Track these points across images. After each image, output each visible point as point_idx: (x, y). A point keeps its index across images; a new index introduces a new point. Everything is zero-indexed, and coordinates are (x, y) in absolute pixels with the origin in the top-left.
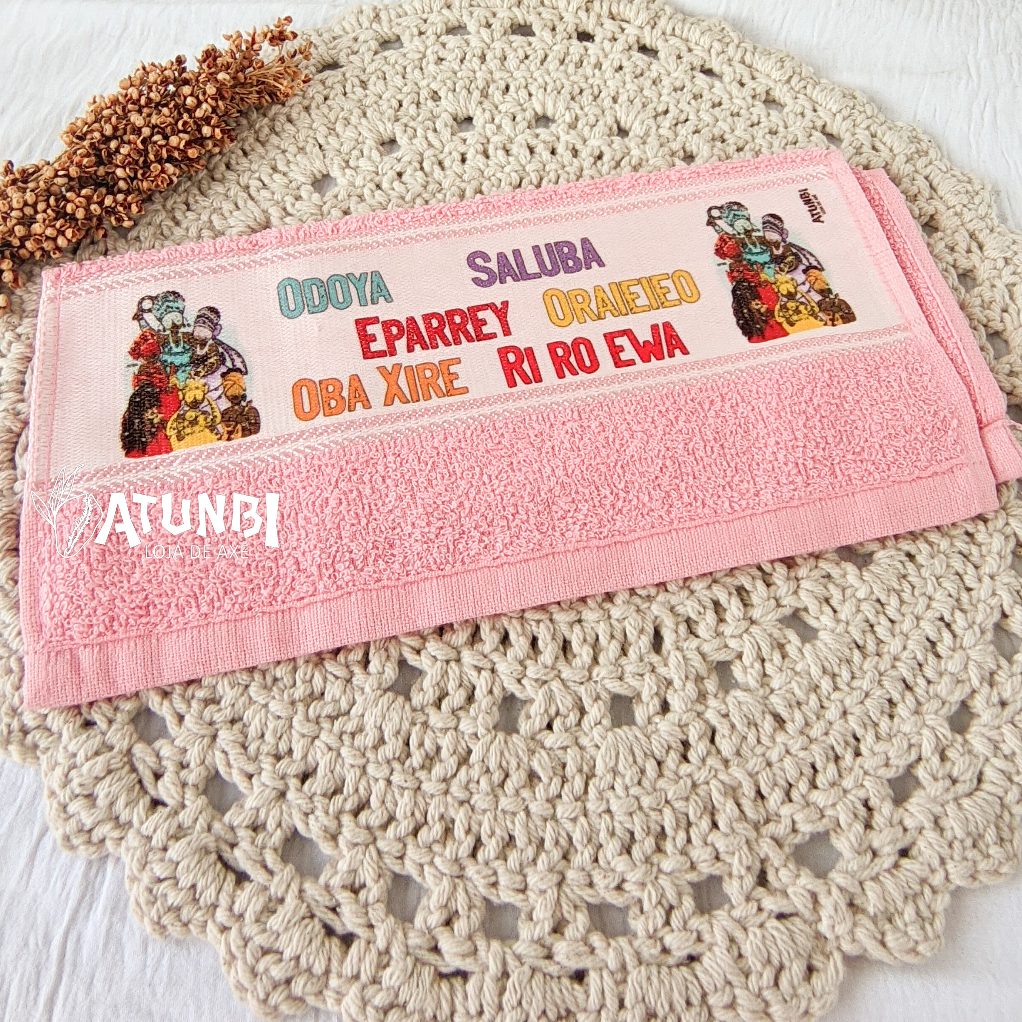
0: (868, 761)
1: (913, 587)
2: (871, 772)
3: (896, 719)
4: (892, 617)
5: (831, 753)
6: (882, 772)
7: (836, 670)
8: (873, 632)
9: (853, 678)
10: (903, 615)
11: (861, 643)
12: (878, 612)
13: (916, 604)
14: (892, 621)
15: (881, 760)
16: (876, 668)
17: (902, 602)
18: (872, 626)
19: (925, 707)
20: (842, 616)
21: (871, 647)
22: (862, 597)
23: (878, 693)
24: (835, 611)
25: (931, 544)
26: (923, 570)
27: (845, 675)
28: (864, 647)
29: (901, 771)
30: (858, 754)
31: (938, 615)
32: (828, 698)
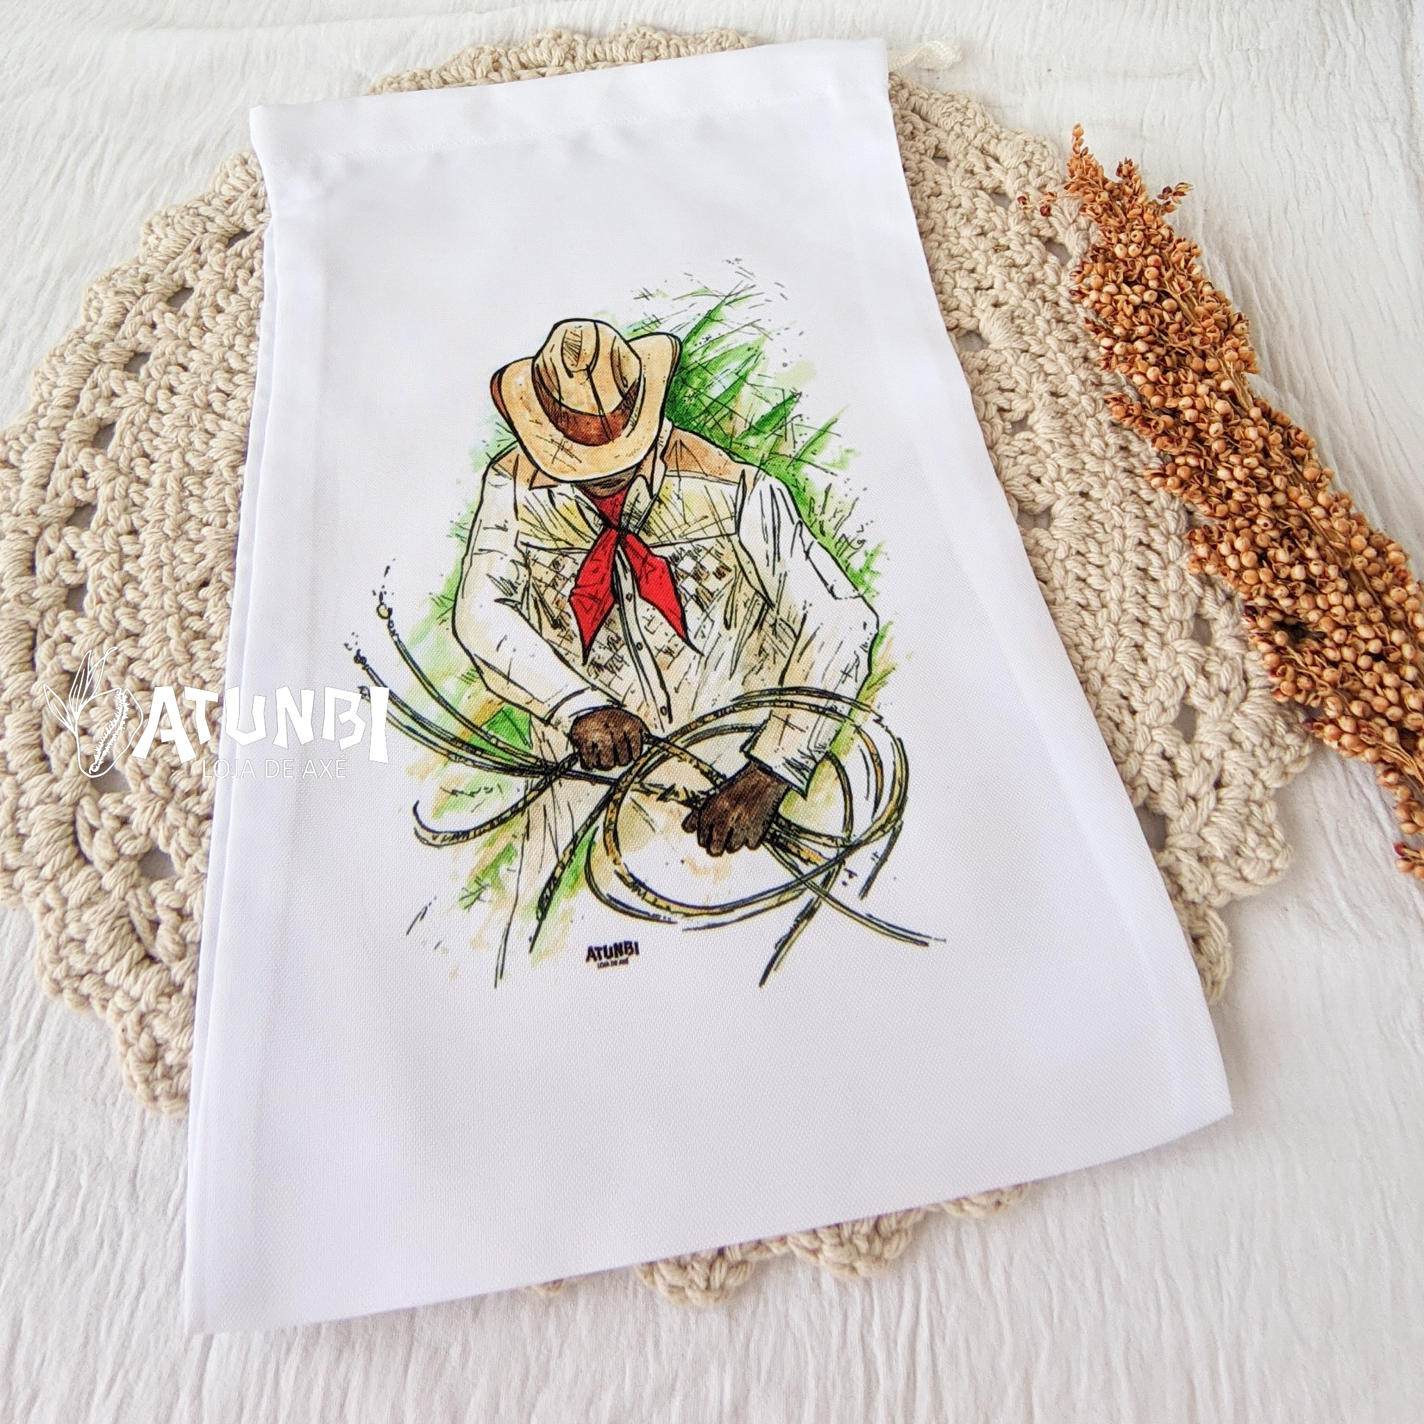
0: (1148, 715)
1: (1102, 524)
2: (1155, 724)
3: (1150, 661)
4: (1099, 563)
5: (1111, 724)
6: (1163, 720)
7: (1077, 640)
8: (1089, 586)
9: (1094, 640)
10: (1107, 556)
11: (1083, 602)
12: (1084, 565)
13: (1113, 540)
14: (1098, 567)
15: (1155, 708)
16: (1109, 621)
17: (1100, 544)
18: (1084, 581)
19: (1168, 637)
20: (1056, 583)
21: (1095, 603)
22: (1063, 556)
23: (1125, 643)
24: (1045, 582)
25: (1096, 474)
26: (1103, 503)
27: (1087, 641)
28: (1089, 605)
29: (1178, 708)
30: (1133, 712)
31: (1136, 541)
32: (1083, 672)
